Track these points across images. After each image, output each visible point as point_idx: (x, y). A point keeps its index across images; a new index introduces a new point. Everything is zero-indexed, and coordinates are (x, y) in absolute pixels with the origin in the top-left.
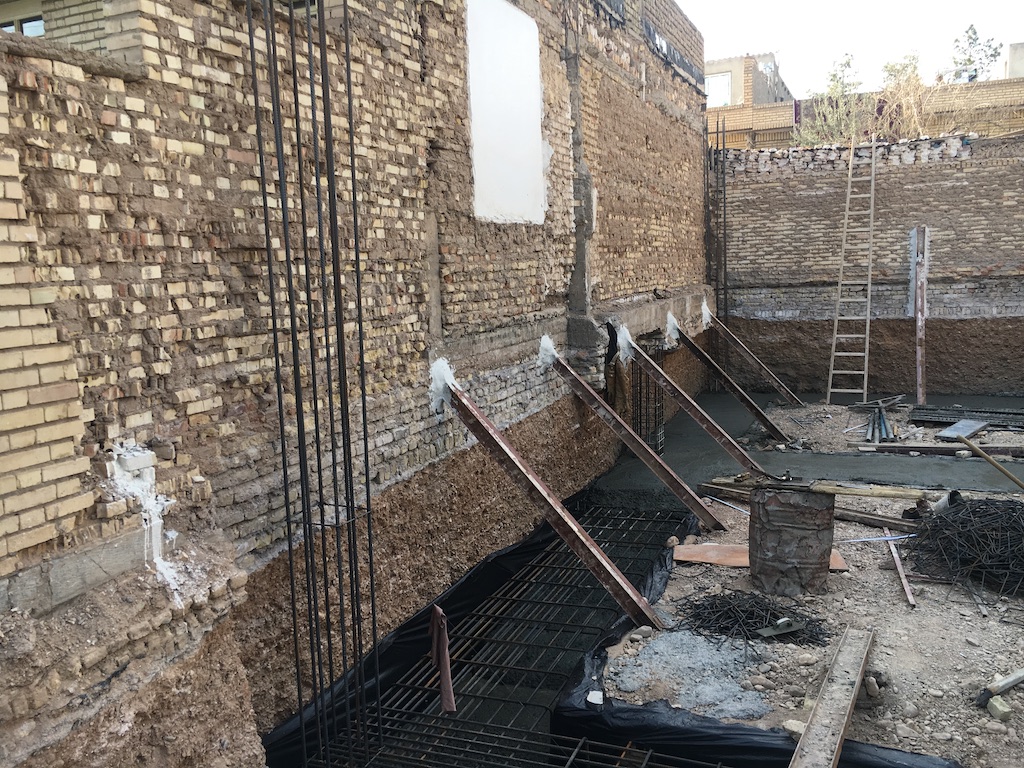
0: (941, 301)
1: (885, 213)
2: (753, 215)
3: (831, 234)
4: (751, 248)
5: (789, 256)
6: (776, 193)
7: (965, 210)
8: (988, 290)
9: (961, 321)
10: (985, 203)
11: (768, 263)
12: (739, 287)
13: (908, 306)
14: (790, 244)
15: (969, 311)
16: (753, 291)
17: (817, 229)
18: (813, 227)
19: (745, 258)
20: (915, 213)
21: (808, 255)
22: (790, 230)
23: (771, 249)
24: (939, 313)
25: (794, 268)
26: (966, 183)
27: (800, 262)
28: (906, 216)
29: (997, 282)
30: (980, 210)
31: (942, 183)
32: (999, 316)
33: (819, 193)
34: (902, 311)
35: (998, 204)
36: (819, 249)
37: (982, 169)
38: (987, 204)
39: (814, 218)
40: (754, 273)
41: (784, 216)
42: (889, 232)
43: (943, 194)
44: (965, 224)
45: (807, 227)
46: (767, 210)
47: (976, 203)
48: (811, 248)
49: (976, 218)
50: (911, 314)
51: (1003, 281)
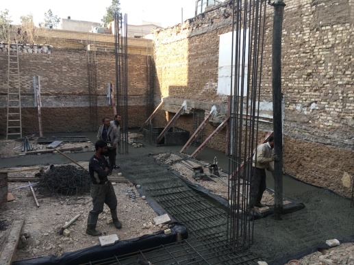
0: (46, 102)
1: (23, 70)
7: (51, 71)
8: (60, 98)
9: (53, 108)
13: (35, 103)
15: (55, 105)
20: (34, 71)
24: (45, 106)
26: (50, 62)
28: (31, 71)
31: (42, 61)
32: (64, 107)
34: (32, 105)
35: (61, 70)
37: (55, 58)
38: (58, 70)
42: (26, 76)
43: (43, 65)
44: (51, 76)
47: (54, 69)
49: (55, 74)
50: (36, 106)
51: (65, 95)
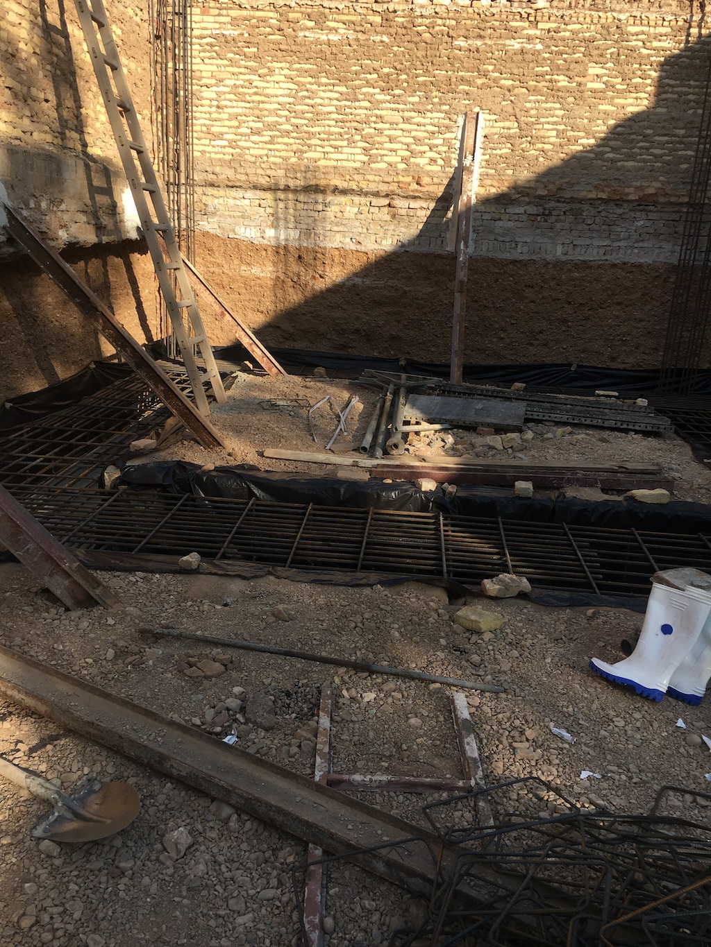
0: (491, 232)
1: (424, 84)
2: (233, 63)
3: (348, 110)
4: (229, 120)
5: (286, 140)
6: (268, 30)
7: (535, 91)
8: (553, 219)
9: (514, 262)
10: (562, 81)
11: (254, 148)
12: (212, 185)
13: (448, 235)
14: (288, 119)
15: (526, 249)
16: (233, 193)
17: (328, 96)
18: (322, 94)
19: (219, 136)
20: (466, 88)
21: (313, 142)
22: (289, 96)
23: (260, 125)
24: (487, 249)
25: (294, 160)
26: (539, 47)
27: (302, 152)
28: (455, 92)
29: (568, 207)
30: (554, 92)
31: (507, 42)
32: (564, 258)
33: (334, 38)
34: (439, 242)
35: (580, 84)
36: (330, 134)
37: (563, 26)
38: (565, 84)
39: (324, 80)
40: (236, 162)
41: (281, 69)
42: (429, 114)
44: (533, 112)
45: (312, 95)
46: (256, 57)
47: (551, 81)
48: (317, 129)
49: (549, 105)
50: (450, 248)
51: (574, 206)
